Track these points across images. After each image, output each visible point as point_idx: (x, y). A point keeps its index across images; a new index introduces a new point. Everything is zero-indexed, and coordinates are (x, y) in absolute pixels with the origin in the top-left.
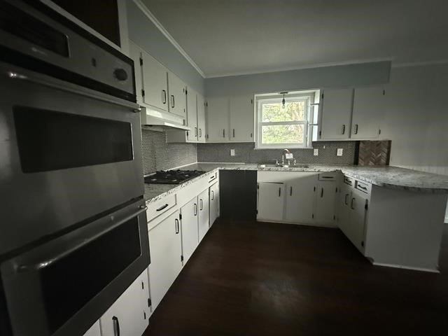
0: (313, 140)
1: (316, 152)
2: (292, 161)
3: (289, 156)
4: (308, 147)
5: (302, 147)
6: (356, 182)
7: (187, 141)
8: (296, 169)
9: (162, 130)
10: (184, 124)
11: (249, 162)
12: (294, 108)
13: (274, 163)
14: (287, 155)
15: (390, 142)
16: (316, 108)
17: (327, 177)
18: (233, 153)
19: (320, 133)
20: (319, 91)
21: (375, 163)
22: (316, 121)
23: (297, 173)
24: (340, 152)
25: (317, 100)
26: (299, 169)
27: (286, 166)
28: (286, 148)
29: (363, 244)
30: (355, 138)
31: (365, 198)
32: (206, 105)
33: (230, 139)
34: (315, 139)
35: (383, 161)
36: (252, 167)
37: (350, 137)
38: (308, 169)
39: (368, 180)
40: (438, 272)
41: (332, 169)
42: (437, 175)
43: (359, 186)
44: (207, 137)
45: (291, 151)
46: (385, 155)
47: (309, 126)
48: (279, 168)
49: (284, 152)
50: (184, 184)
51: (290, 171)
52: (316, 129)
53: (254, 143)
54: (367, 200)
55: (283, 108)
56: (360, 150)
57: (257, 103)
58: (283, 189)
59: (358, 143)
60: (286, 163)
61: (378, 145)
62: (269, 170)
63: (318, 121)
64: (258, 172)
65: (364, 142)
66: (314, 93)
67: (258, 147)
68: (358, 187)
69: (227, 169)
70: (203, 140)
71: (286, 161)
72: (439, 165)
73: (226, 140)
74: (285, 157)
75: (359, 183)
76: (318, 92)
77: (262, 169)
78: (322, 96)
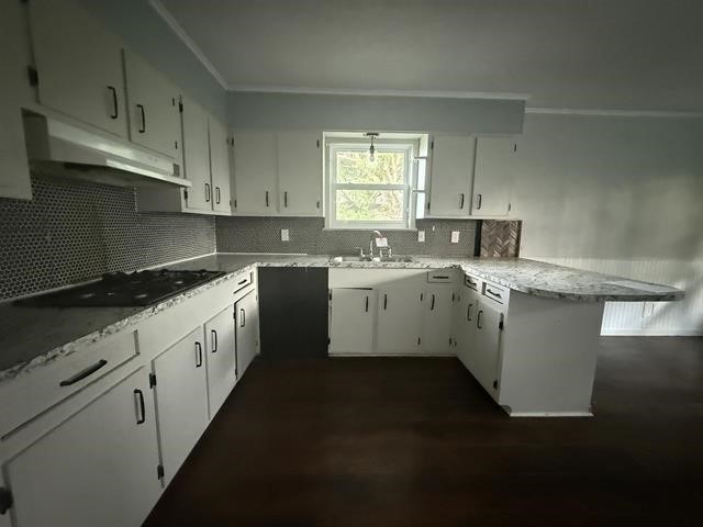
0: (418, 217)
1: (422, 237)
2: (385, 250)
3: (382, 243)
4: (410, 228)
5: (402, 227)
6: (484, 284)
7: (184, 210)
8: (393, 264)
9: (123, 184)
10: (176, 174)
11: (314, 253)
12: (386, 168)
13: (357, 254)
14: (377, 240)
15: (520, 223)
16: (423, 164)
17: (440, 276)
18: (285, 235)
19: (428, 206)
20: (427, 135)
21: (501, 254)
22: (421, 186)
23: (396, 272)
24: (456, 237)
25: (424, 152)
26: (397, 264)
27: (377, 260)
28: (376, 228)
29: (496, 384)
30: (477, 215)
31: (500, 311)
32: (231, 142)
33: (278, 210)
34: (421, 215)
35: (512, 251)
36: (319, 262)
37: (470, 214)
38: (411, 265)
39: (503, 282)
40: (591, 415)
41: (447, 264)
42: (586, 273)
43: (489, 291)
44: (234, 204)
45: (385, 233)
46: (513, 242)
47: (411, 194)
48: (365, 263)
49: (372, 235)
50: (160, 306)
51: (384, 267)
52: (422, 198)
53: (323, 219)
54: (502, 315)
55: (372, 160)
56: (483, 235)
57: (327, 149)
58: (374, 299)
59: (480, 222)
60: (376, 254)
61: (505, 227)
62: (349, 266)
63: (426, 186)
64: (330, 271)
65: (487, 221)
66: (419, 140)
67: (330, 225)
68: (487, 293)
69: (272, 265)
70: (224, 209)
71: (377, 251)
72: (576, 256)
73: (272, 212)
74: (374, 243)
75: (488, 287)
76: (425, 138)
77: (336, 265)
78: (432, 146)
